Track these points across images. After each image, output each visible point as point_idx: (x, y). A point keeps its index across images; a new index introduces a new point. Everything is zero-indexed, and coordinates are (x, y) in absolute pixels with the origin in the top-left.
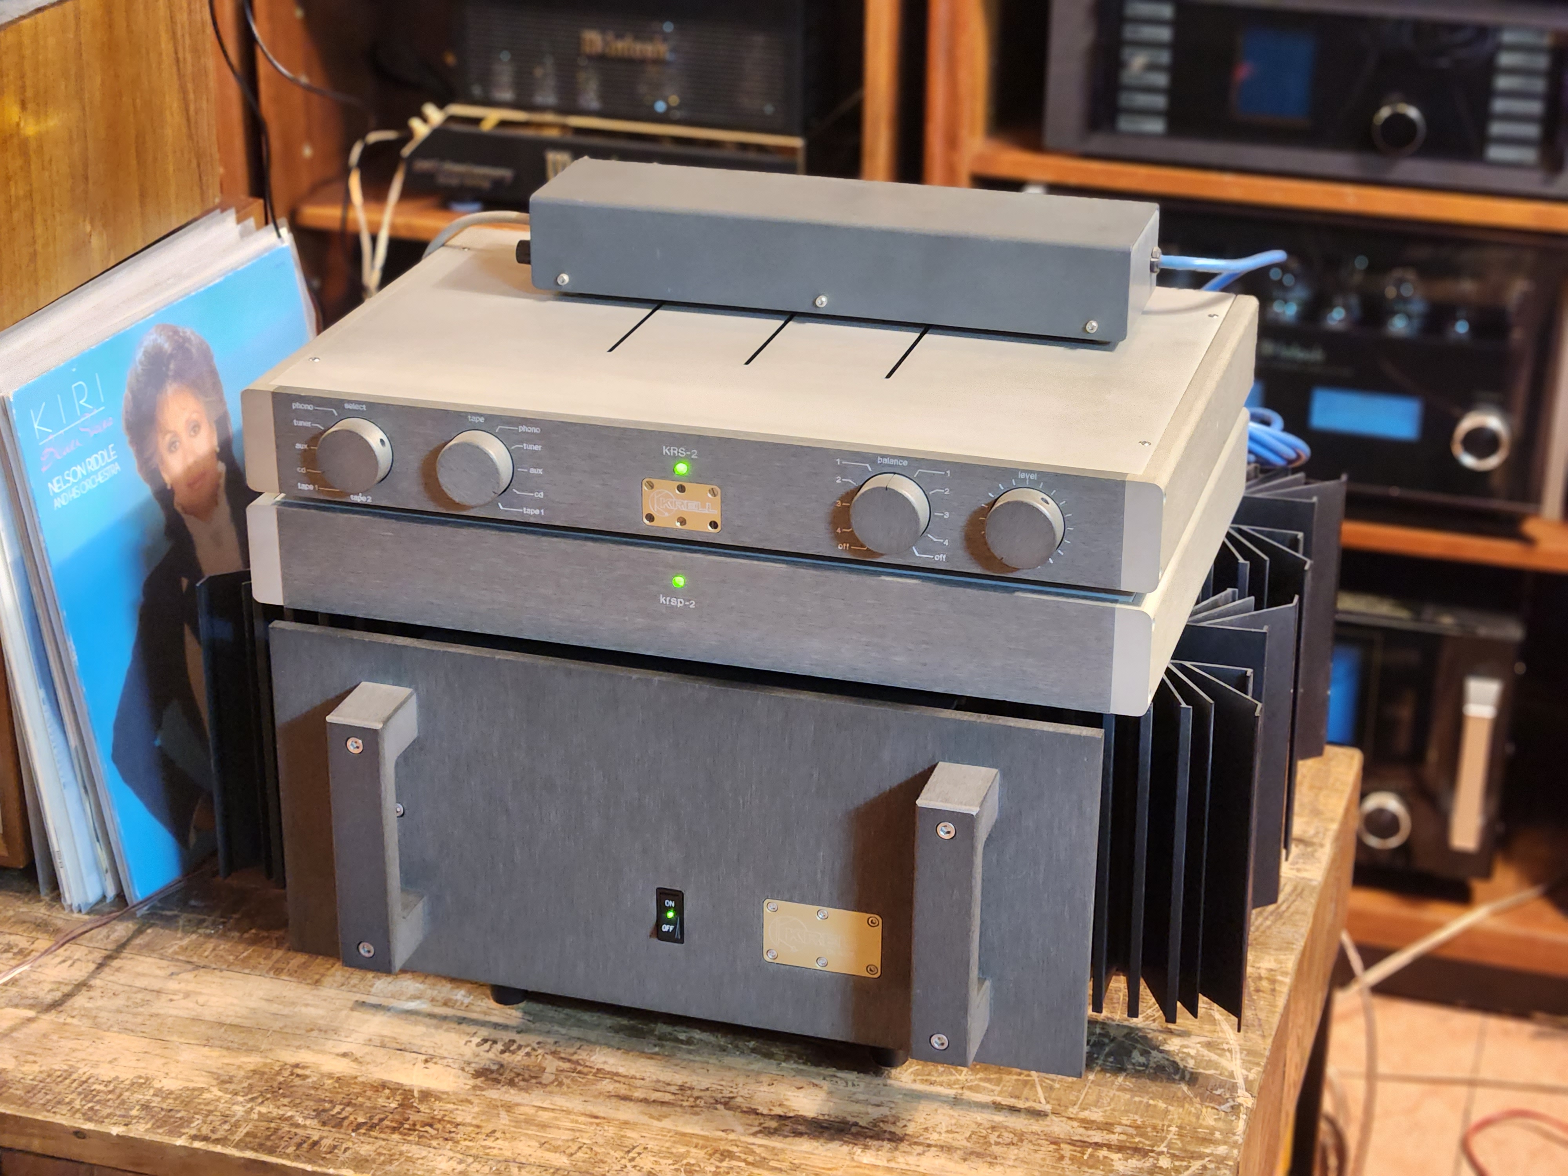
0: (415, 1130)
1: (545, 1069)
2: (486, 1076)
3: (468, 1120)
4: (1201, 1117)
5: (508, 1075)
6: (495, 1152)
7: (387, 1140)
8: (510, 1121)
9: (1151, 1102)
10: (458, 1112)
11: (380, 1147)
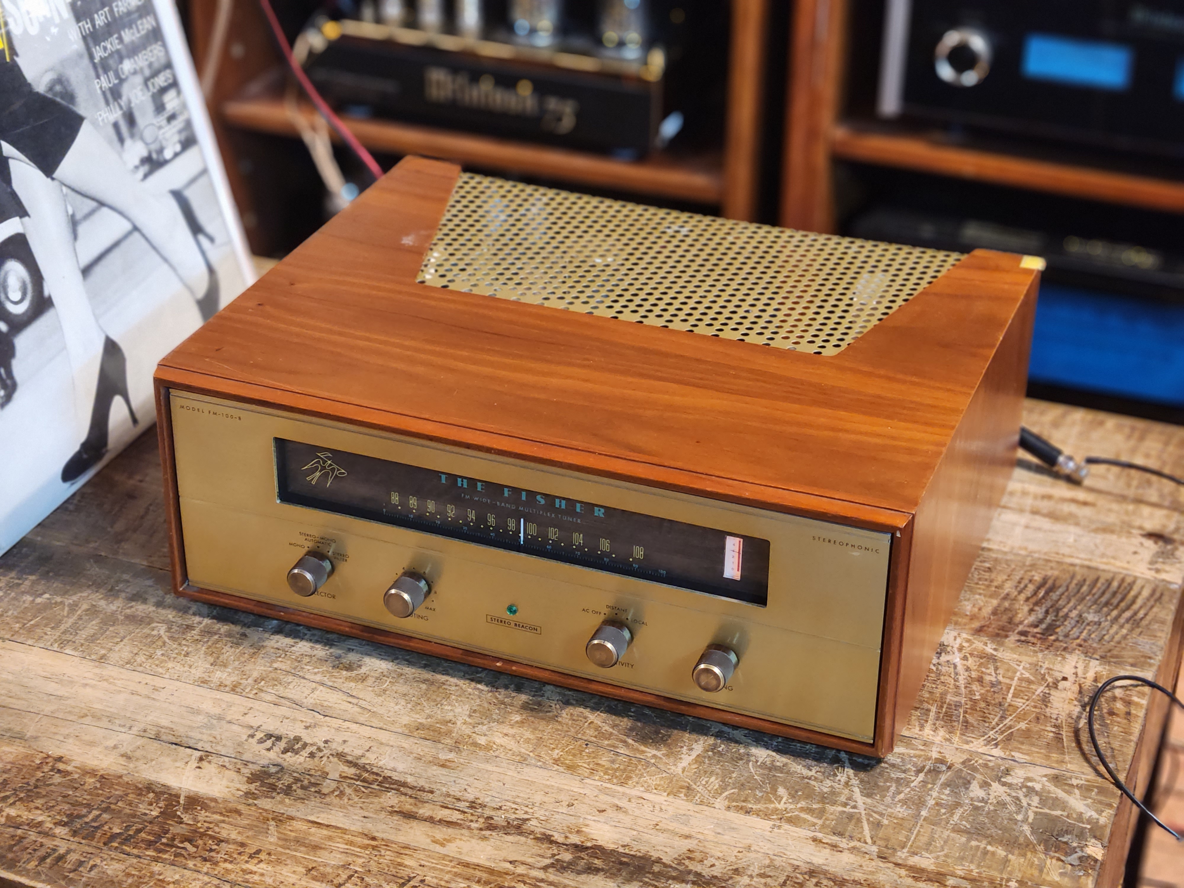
0: (172, 846)
1: (328, 774)
2: (262, 781)
3: (234, 835)
4: (1045, 870)
5: (287, 780)
6: (256, 878)
7: (139, 857)
8: (279, 838)
9: (989, 848)
10: (223, 825)
11: (131, 866)
